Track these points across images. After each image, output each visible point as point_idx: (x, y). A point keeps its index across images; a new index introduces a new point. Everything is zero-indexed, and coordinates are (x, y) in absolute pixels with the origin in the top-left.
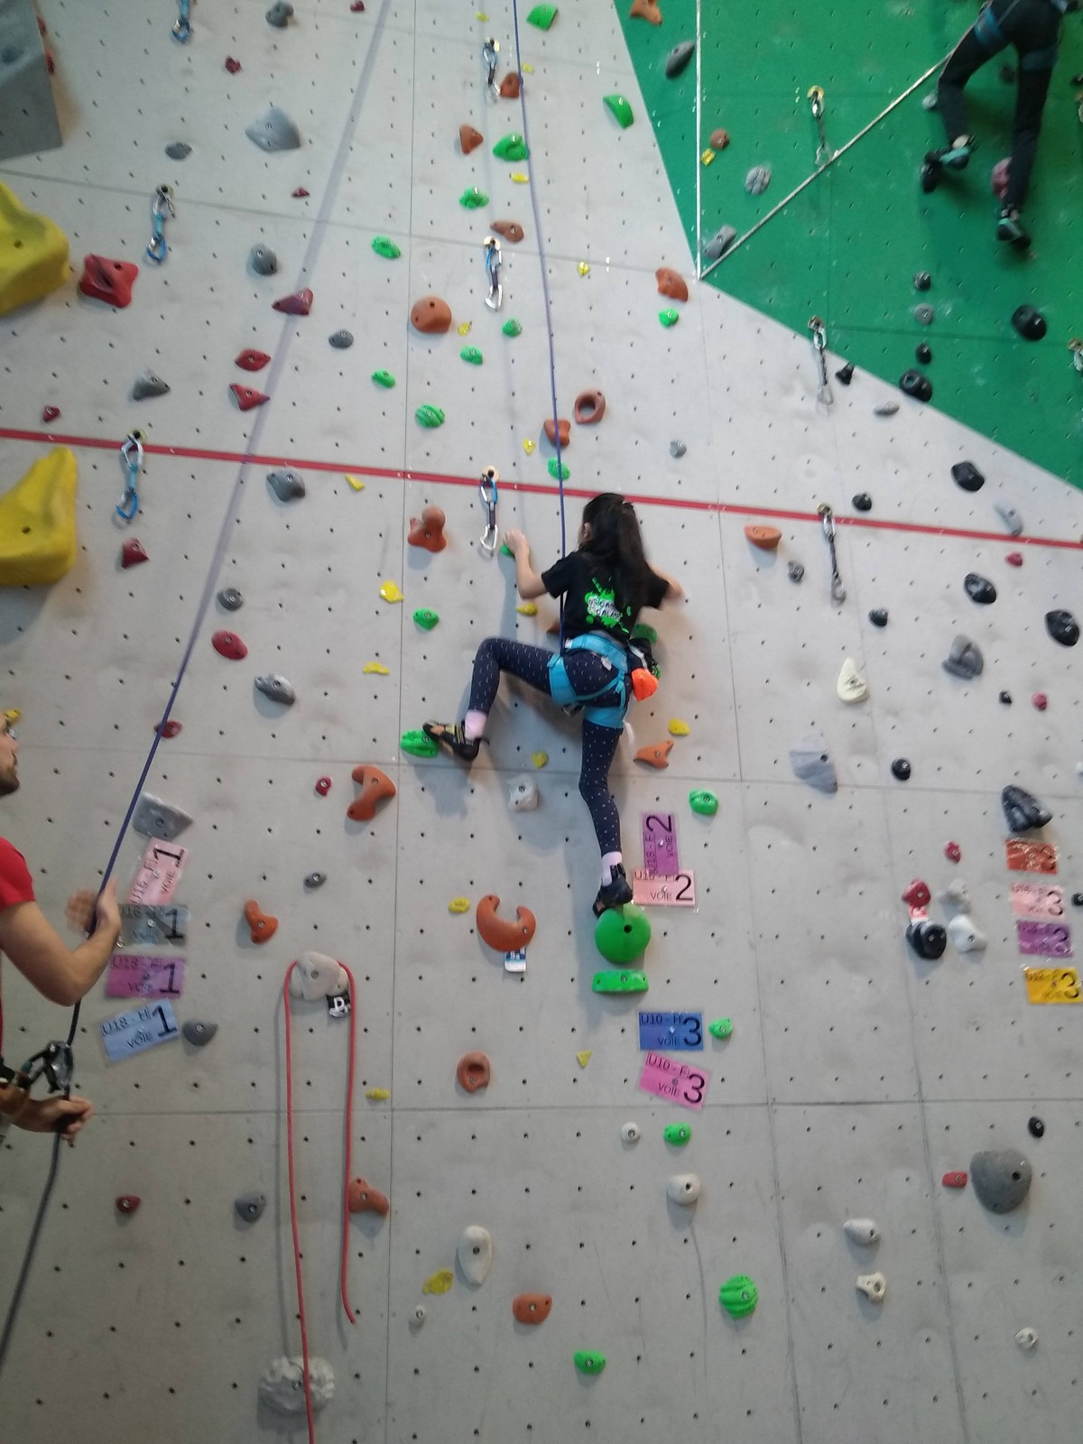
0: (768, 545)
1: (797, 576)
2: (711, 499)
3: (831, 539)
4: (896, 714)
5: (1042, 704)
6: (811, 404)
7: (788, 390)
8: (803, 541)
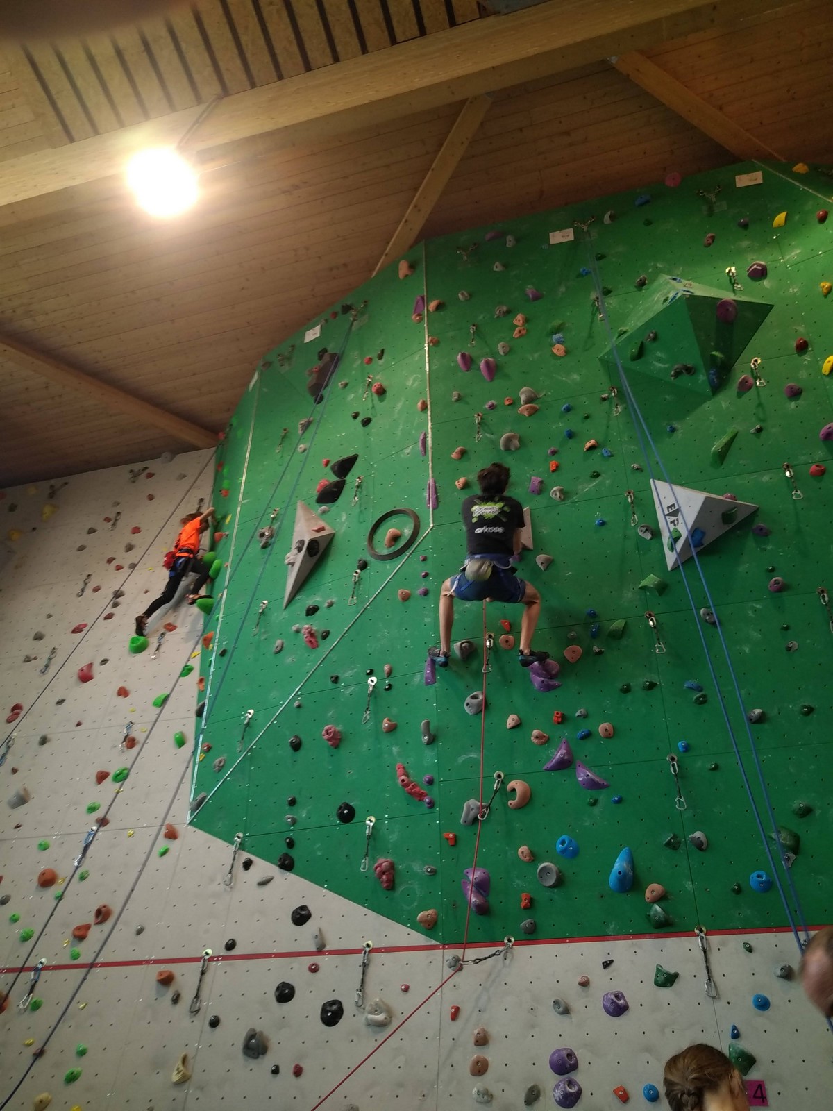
0: (166, 981)
1: (176, 1000)
2: (146, 958)
3: (203, 973)
4: (201, 1088)
5: (298, 1072)
6: (222, 886)
7: (212, 880)
8: (186, 977)
